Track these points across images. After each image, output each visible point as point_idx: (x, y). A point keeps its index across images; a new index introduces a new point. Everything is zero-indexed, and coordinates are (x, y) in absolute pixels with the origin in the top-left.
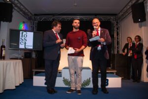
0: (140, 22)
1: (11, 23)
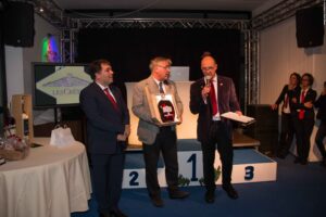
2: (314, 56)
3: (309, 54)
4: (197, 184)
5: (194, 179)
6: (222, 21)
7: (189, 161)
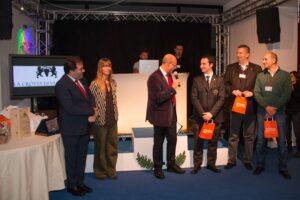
3: (270, 49)
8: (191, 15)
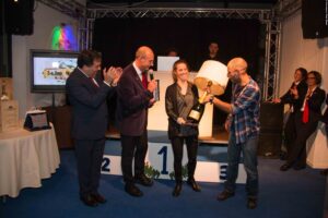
0: (317, 37)
1: (32, 36)
2: (325, 49)
3: (321, 46)
4: (167, 177)
5: (165, 172)
6: (240, 11)
7: (160, 153)
8: (238, 10)
